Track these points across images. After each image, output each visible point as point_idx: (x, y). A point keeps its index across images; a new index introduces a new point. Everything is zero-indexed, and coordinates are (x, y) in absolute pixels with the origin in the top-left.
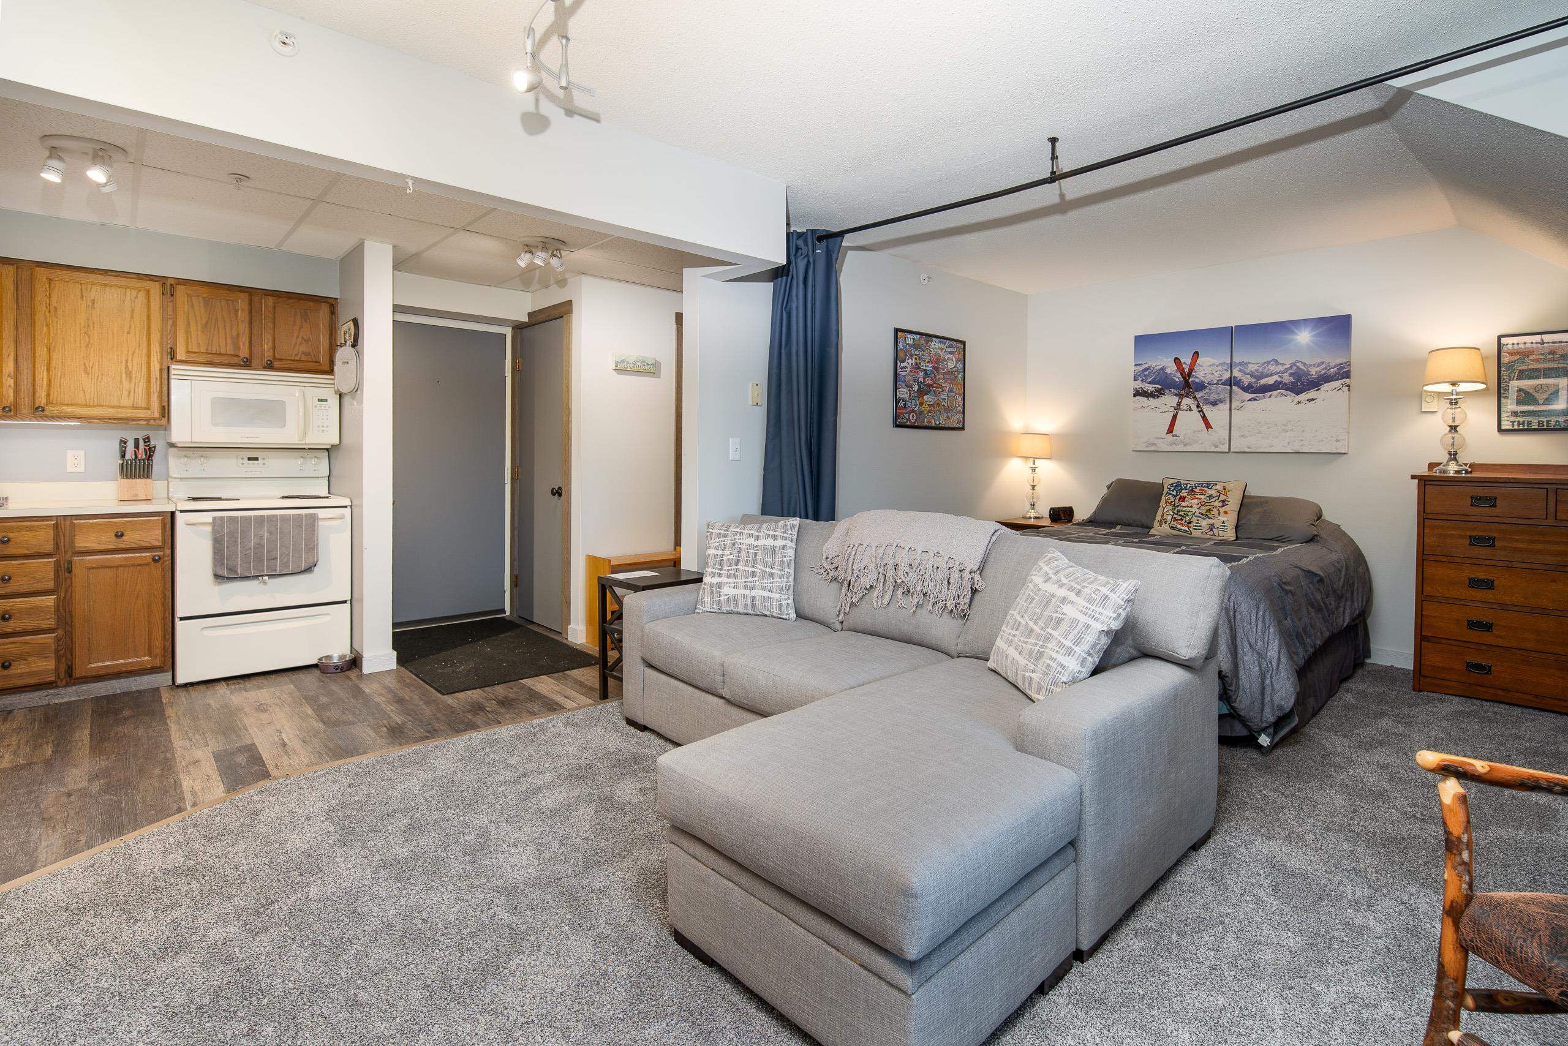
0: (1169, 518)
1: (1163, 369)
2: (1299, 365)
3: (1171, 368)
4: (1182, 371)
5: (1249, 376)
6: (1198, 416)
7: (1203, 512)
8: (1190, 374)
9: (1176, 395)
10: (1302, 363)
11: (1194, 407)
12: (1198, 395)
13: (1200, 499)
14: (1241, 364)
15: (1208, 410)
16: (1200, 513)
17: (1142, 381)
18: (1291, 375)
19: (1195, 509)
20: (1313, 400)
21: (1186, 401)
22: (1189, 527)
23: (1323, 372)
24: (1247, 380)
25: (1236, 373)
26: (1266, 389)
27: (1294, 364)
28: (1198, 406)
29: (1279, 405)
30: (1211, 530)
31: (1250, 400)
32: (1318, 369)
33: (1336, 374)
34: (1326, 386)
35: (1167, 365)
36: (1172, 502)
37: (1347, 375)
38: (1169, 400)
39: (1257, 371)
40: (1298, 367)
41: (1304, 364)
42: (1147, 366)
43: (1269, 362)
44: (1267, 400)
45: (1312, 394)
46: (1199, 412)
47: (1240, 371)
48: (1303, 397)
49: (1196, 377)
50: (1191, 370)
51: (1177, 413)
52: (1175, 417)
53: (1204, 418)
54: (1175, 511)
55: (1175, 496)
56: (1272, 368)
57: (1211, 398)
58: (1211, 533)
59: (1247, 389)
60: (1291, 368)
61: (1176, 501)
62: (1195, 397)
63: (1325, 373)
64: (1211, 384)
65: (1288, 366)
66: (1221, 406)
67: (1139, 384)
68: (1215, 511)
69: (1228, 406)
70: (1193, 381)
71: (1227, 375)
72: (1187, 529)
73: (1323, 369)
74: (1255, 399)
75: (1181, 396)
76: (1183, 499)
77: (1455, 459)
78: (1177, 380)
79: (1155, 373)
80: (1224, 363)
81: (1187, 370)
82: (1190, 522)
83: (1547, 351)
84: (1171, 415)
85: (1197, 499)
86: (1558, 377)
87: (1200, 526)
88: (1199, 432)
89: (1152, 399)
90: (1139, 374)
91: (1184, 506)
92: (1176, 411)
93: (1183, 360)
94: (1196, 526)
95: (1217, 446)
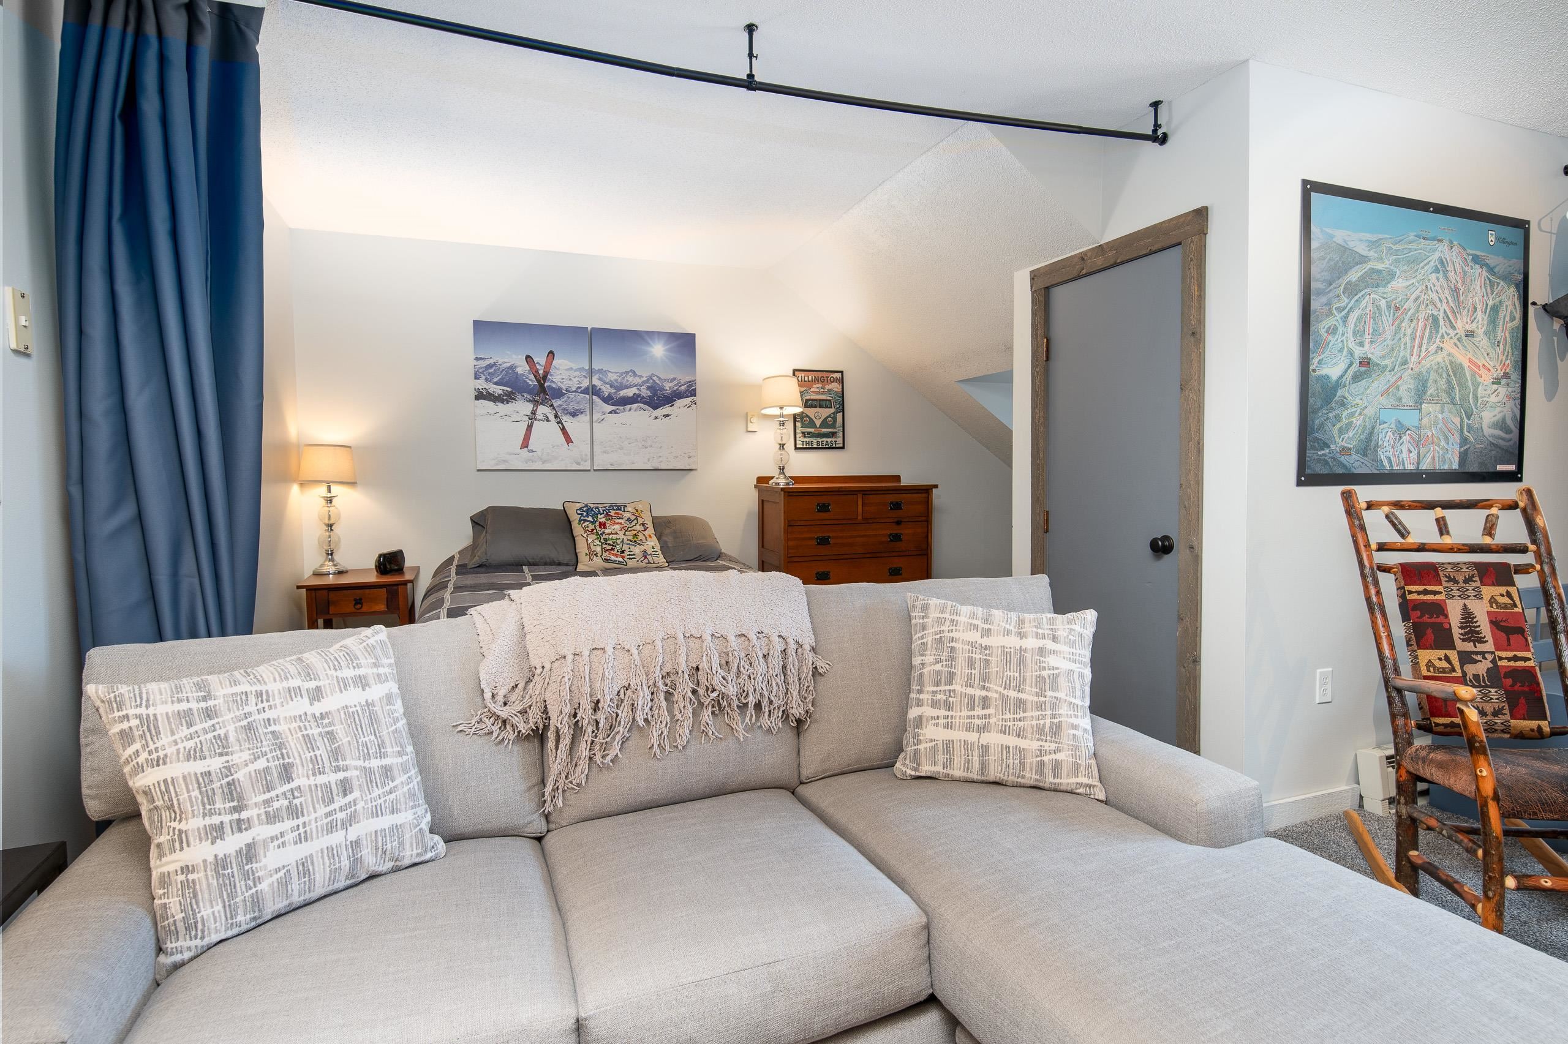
0: (599, 549)
1: (512, 368)
2: (655, 378)
3: (523, 368)
4: (536, 374)
5: (608, 386)
6: (556, 428)
7: (631, 538)
8: (545, 377)
9: (530, 401)
10: (658, 377)
11: (552, 417)
12: (556, 402)
13: (621, 523)
14: (600, 371)
15: (567, 420)
16: (628, 540)
17: (486, 380)
18: (648, 388)
19: (621, 535)
20: (668, 415)
21: (542, 410)
22: (623, 557)
23: (676, 388)
24: (607, 390)
25: (596, 382)
26: (625, 402)
27: (650, 378)
28: (556, 416)
29: (638, 418)
30: (646, 557)
31: (610, 413)
32: (671, 385)
33: (686, 391)
34: (679, 403)
35: (517, 363)
36: (593, 530)
37: (693, 393)
38: (522, 407)
39: (616, 380)
40: (654, 381)
41: (659, 378)
42: (491, 361)
43: (627, 373)
44: (627, 413)
45: (667, 410)
46: (558, 423)
47: (600, 379)
48: (660, 412)
49: (552, 381)
50: (546, 373)
51: (532, 424)
52: (530, 427)
53: (563, 430)
54: (602, 541)
55: (594, 523)
56: (631, 379)
57: (570, 408)
58: (646, 561)
59: (607, 400)
60: (647, 381)
61: (597, 528)
62: (552, 406)
63: (677, 389)
64: (569, 392)
65: (645, 379)
66: (581, 417)
67: (481, 384)
68: (641, 536)
69: (588, 418)
70: (549, 386)
71: (585, 383)
72: (621, 559)
73: (675, 385)
74: (615, 412)
75: (536, 403)
76: (603, 525)
77: (783, 473)
78: (530, 383)
79: (502, 372)
80: (581, 369)
81: (541, 372)
82: (623, 552)
83: (820, 385)
84: (524, 426)
85: (617, 523)
86: (827, 407)
87: (634, 555)
88: (558, 446)
89: (500, 404)
90: (480, 371)
91: (609, 534)
92: (530, 421)
93: (536, 360)
94: (630, 555)
95: (579, 464)
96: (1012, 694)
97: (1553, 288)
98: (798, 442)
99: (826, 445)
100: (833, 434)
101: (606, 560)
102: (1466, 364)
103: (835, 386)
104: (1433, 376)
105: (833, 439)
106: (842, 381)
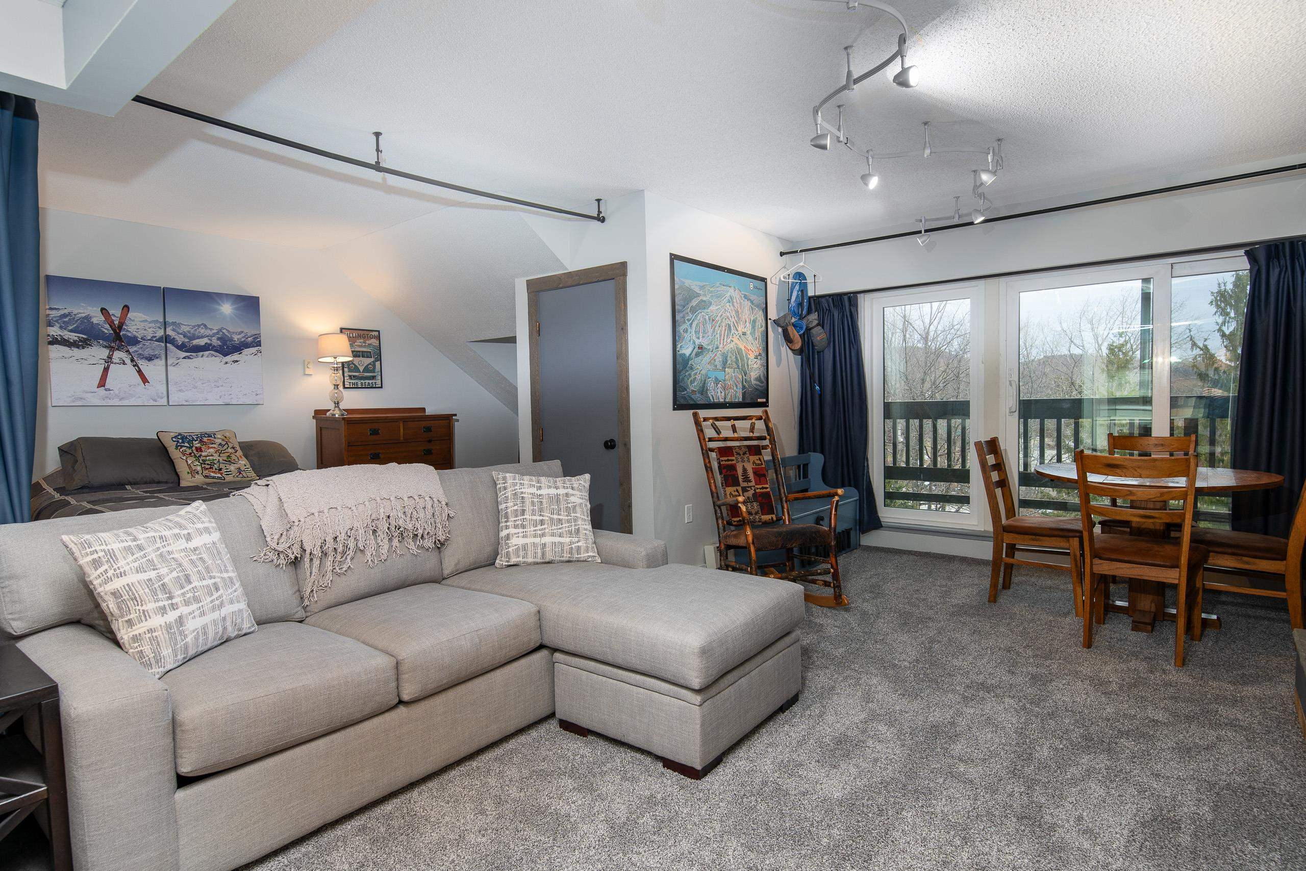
0: (199, 468)
1: (88, 318)
2: (224, 331)
3: (98, 319)
4: (111, 324)
5: (182, 336)
6: (133, 371)
7: (225, 458)
8: (121, 326)
9: (106, 347)
11: (128, 361)
12: (132, 349)
13: (215, 448)
14: (174, 323)
15: (143, 365)
16: (223, 460)
17: (61, 327)
18: (218, 339)
19: (216, 457)
20: (237, 361)
21: (118, 355)
22: (221, 474)
23: (243, 339)
24: (180, 340)
25: (169, 332)
26: (198, 349)
27: (221, 331)
28: (132, 360)
29: (209, 364)
30: (240, 473)
31: (184, 358)
32: (239, 337)
33: (253, 342)
34: (246, 351)
35: (92, 314)
36: (190, 454)
37: (259, 344)
38: (98, 353)
39: (189, 332)
40: (223, 333)
41: (228, 331)
42: (66, 311)
43: (199, 326)
44: (200, 359)
45: (236, 356)
46: (134, 366)
47: (173, 330)
48: (229, 358)
49: (128, 331)
50: (121, 324)
52: (106, 370)
53: (140, 372)
54: (201, 461)
55: (191, 447)
56: (202, 331)
57: (146, 353)
58: (241, 475)
59: (181, 347)
60: (217, 333)
61: (195, 451)
62: (128, 351)
63: (244, 341)
64: (144, 340)
65: (215, 331)
66: (156, 361)
67: (55, 331)
68: (233, 457)
69: (163, 361)
71: (160, 333)
72: (220, 475)
73: (243, 337)
74: (188, 358)
75: (112, 349)
76: (199, 449)
77: (338, 407)
78: (106, 331)
79: (77, 321)
80: (156, 322)
81: (116, 322)
82: (220, 469)
83: (362, 341)
84: (101, 368)
85: (212, 448)
86: (368, 357)
87: (230, 471)
88: (135, 385)
89: (76, 350)
90: (55, 319)
91: (206, 456)
92: (106, 364)
93: (111, 312)
94: (227, 472)
95: (155, 401)
96: (555, 517)
97: (778, 312)
98: (346, 383)
99: (368, 385)
100: (373, 378)
101: (206, 477)
102: (743, 349)
103: (374, 342)
104: (730, 354)
105: (374, 381)
106: (378, 338)
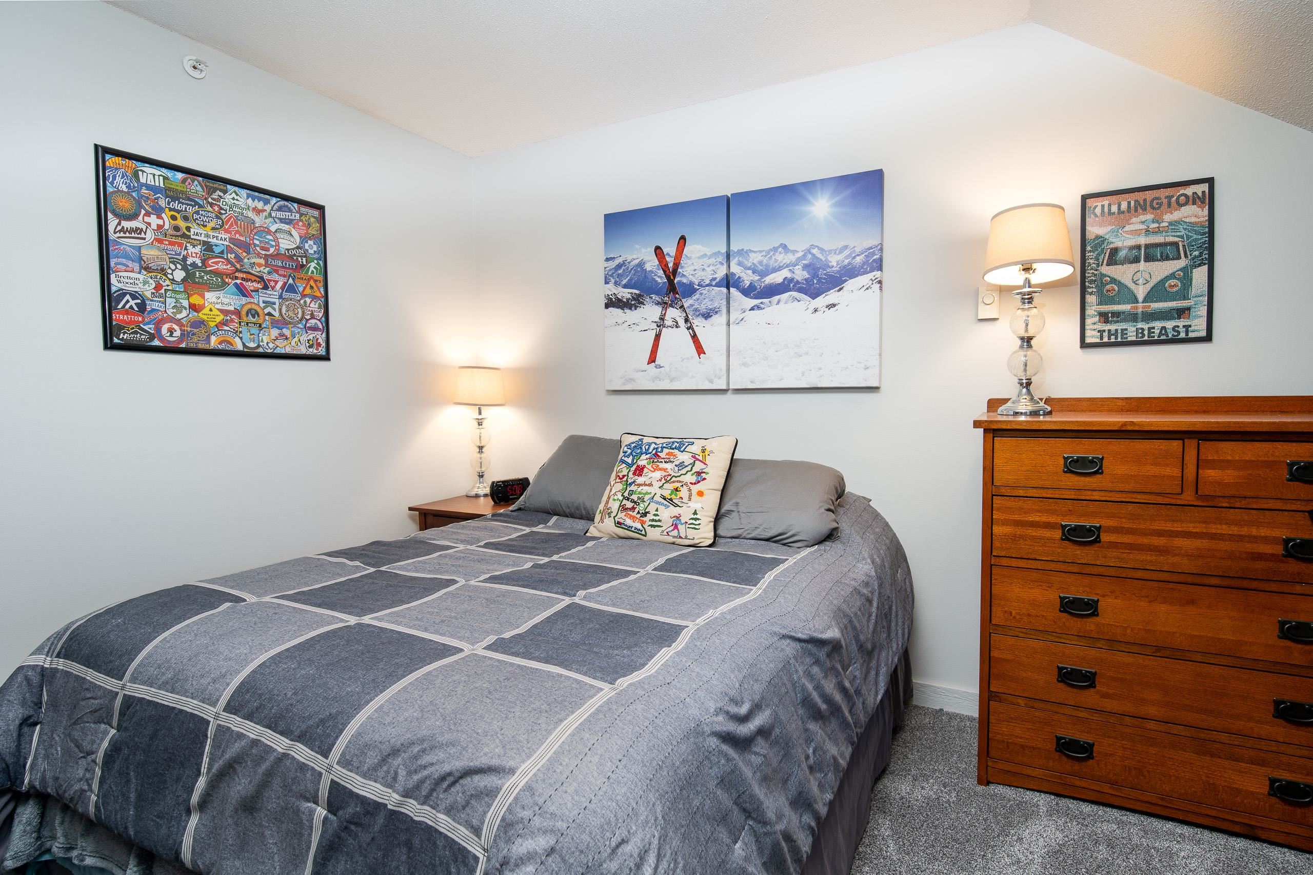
0: (617, 506)
1: (641, 265)
2: (815, 251)
3: (652, 264)
4: (665, 268)
5: (750, 272)
6: (686, 335)
7: (667, 494)
8: (675, 272)
9: (658, 304)
10: (819, 248)
11: (681, 322)
12: (687, 303)
13: (665, 470)
14: (740, 252)
15: (697, 323)
16: (662, 496)
17: (616, 284)
18: (806, 267)
19: (655, 489)
20: (834, 305)
21: (673, 313)
22: (643, 523)
23: (846, 262)
24: (748, 278)
25: (735, 269)
26: (772, 291)
27: (809, 251)
28: (687, 320)
29: (791, 315)
30: (676, 527)
31: (752, 309)
32: (840, 257)
33: (864, 263)
34: (852, 284)
35: (646, 258)
36: (624, 476)
37: (879, 265)
38: (650, 312)
39: (761, 263)
40: (814, 255)
41: (821, 251)
42: (620, 260)
43: (775, 249)
44: (774, 307)
45: (832, 296)
46: (688, 329)
47: (740, 264)
48: (821, 301)
49: (683, 276)
50: (677, 265)
51: (660, 331)
52: (658, 337)
53: (695, 337)
54: (626, 494)
55: (629, 466)
56: (781, 258)
57: (703, 308)
58: (675, 533)
59: (748, 292)
60: (804, 256)
61: (631, 474)
62: (682, 307)
63: (849, 264)
64: (702, 286)
65: (800, 254)
66: (715, 319)
67: (611, 289)
68: (684, 492)
69: (724, 319)
70: (679, 282)
71: (722, 272)
72: (639, 526)
73: (846, 257)
74: (759, 308)
75: (664, 305)
76: (640, 471)
77: (1029, 392)
78: (659, 280)
79: (630, 271)
80: (718, 253)
81: (671, 265)
82: (645, 514)
83: (1149, 217)
84: (652, 335)
85: (661, 469)
86: (1167, 258)
87: (660, 521)
88: (688, 359)
89: (627, 311)
90: (610, 273)
91: (639, 485)
92: (658, 329)
93: (665, 251)
94: (653, 520)
95: (711, 382)
98: (1088, 333)
99: (1160, 334)
100: (1182, 313)
101: (619, 524)
103: (1194, 214)
105: (1181, 323)
106: (1210, 200)
